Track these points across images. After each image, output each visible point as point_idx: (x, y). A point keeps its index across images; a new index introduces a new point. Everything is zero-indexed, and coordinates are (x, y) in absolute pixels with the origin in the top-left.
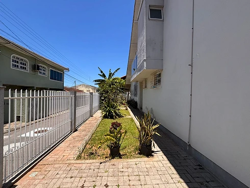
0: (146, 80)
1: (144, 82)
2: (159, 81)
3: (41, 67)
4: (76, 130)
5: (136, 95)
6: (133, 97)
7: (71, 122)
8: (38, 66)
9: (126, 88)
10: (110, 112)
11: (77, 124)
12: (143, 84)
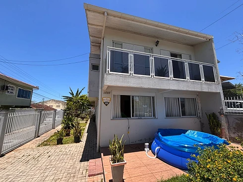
3: (10, 87)
4: (39, 137)
7: (36, 131)
8: (7, 87)
10: (68, 124)
11: (40, 133)
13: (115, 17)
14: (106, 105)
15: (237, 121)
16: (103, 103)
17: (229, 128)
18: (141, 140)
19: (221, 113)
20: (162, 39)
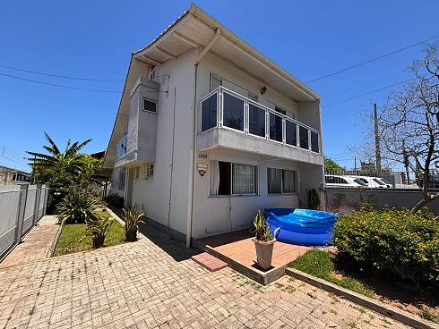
0: (138, 168)
1: (135, 171)
2: (152, 173)
5: (122, 186)
6: (116, 191)
9: (102, 176)
12: (132, 172)
13: (228, 39)
14: (202, 175)
15: (335, 197)
16: (196, 173)
17: (327, 206)
18: (242, 226)
19: (321, 189)
20: (272, 87)
